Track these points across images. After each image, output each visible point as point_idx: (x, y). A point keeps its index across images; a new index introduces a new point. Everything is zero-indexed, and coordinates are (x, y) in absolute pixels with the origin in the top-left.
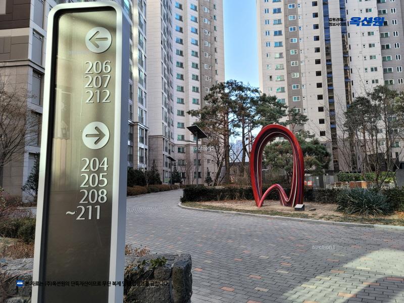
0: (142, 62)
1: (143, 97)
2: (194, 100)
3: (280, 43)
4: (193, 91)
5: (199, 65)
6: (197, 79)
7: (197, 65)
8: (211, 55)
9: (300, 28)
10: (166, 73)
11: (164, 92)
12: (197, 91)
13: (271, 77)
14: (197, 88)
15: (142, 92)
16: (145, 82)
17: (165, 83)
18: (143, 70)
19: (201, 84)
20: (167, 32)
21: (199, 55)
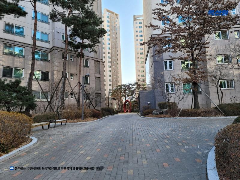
2: (109, 80)
6: (110, 72)
7: (110, 66)
8: (116, 62)
12: (111, 76)
13: (139, 71)
14: (111, 75)
19: (112, 74)
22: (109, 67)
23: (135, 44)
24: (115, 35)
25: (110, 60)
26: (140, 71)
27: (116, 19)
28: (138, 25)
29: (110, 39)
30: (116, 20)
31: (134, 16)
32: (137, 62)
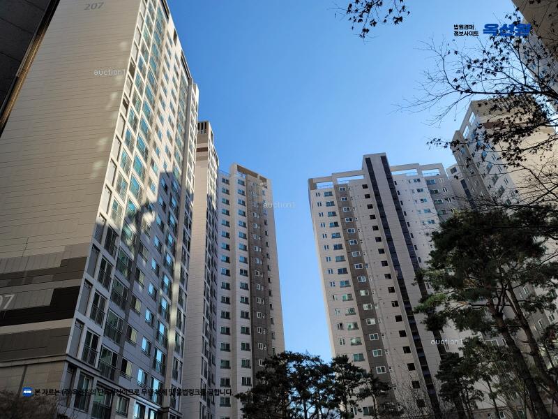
0: (181, 323)
1: (178, 370)
3: (347, 282)
4: (242, 333)
5: (250, 313)
6: (247, 333)
7: (247, 314)
8: (265, 299)
9: (367, 265)
10: (208, 329)
11: (204, 357)
13: (341, 325)
15: (177, 362)
16: (182, 349)
17: (206, 343)
18: (181, 333)
20: (211, 278)
21: (249, 302)
22: (242, 317)
23: (320, 246)
24: (262, 237)
25: (246, 294)
26: (346, 326)
27: (263, 189)
28: (324, 200)
29: (245, 235)
30: (263, 192)
31: (311, 181)
32: (333, 311)
